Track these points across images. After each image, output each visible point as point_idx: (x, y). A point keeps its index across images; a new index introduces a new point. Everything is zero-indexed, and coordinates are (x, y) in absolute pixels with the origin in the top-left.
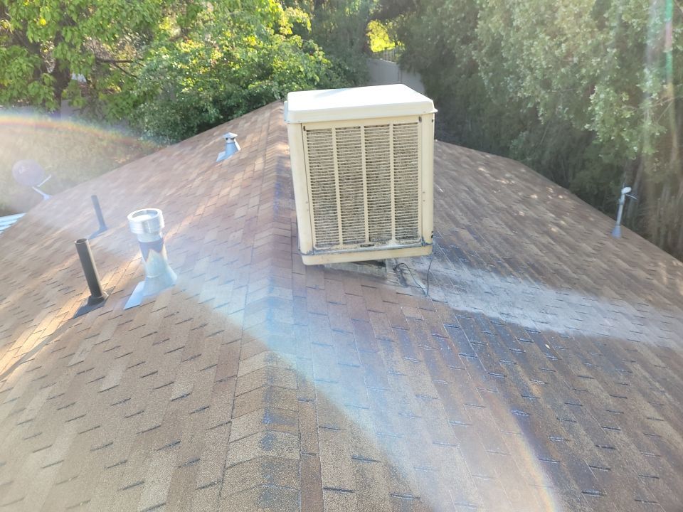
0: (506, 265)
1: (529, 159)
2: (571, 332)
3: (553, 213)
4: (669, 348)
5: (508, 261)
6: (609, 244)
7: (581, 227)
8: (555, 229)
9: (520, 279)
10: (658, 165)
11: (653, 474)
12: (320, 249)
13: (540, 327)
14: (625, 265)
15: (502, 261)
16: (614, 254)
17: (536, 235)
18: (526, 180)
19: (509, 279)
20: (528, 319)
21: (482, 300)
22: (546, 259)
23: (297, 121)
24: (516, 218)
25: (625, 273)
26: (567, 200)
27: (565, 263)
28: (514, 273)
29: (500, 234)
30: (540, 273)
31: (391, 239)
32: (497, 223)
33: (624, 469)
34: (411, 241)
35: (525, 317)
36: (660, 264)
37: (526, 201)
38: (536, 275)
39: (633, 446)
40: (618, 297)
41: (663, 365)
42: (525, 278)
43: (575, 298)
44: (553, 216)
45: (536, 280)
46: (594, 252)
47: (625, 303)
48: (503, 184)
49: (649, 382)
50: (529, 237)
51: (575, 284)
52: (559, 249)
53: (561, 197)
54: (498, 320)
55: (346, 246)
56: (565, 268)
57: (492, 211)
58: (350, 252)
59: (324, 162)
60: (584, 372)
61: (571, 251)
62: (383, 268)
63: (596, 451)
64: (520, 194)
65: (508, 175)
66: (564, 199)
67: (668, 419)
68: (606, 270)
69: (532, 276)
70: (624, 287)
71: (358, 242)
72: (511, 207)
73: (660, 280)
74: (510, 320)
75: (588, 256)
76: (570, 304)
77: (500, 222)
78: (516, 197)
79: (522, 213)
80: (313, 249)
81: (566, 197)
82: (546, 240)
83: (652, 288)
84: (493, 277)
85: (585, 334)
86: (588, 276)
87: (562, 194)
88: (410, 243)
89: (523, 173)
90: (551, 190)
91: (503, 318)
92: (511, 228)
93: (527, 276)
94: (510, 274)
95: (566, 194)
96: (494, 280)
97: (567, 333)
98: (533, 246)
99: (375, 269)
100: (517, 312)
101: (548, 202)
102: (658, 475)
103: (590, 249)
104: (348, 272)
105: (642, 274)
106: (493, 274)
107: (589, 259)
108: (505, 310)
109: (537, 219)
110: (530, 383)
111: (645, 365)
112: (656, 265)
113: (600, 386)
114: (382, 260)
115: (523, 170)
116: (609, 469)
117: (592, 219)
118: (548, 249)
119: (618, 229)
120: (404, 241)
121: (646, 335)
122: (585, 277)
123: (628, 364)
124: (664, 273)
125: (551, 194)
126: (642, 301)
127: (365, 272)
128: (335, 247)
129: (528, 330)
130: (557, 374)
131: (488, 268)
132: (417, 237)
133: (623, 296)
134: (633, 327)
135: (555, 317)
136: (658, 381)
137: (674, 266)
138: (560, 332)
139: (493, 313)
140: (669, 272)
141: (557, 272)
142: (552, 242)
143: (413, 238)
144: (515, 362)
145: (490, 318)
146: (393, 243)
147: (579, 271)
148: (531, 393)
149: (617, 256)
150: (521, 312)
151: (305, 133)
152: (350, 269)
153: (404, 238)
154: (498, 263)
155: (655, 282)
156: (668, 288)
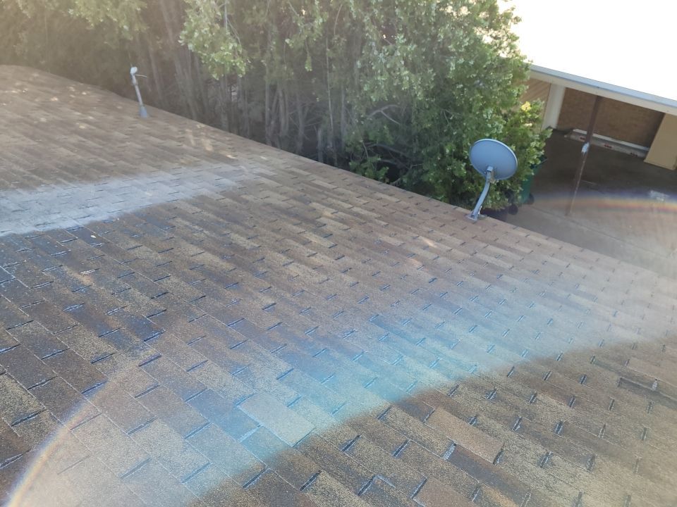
0: (34, 176)
1: (43, 62)
2: (115, 215)
3: (78, 111)
4: (202, 196)
5: (34, 172)
6: (140, 126)
7: (111, 117)
8: (83, 127)
9: (53, 185)
11: (201, 296)
13: (81, 223)
14: (158, 141)
15: (27, 173)
16: (146, 134)
17: (64, 137)
18: (42, 85)
19: (39, 189)
20: (68, 220)
21: (10, 221)
22: (79, 157)
24: (36, 126)
25: (158, 147)
27: (100, 155)
28: (45, 181)
29: (21, 148)
30: (74, 172)
32: (14, 137)
33: (177, 304)
35: (64, 219)
36: (187, 130)
37: (46, 106)
38: (71, 176)
39: (183, 283)
40: (155, 169)
41: (199, 210)
42: (58, 183)
43: (115, 183)
44: (79, 114)
45: (71, 180)
46: (127, 137)
47: (162, 173)
48: (14, 94)
49: (190, 228)
50: (56, 142)
51: (112, 171)
52: (90, 143)
53: (84, 93)
54: (34, 233)
56: (101, 159)
57: (6, 126)
60: (133, 244)
61: (105, 143)
63: (153, 303)
64: (37, 100)
65: (18, 84)
66: (88, 94)
67: (208, 250)
68: (142, 150)
69: (66, 178)
70: (159, 159)
72: (28, 116)
73: (189, 143)
74: (48, 228)
75: (122, 142)
76: (110, 191)
77: (17, 135)
78: (33, 104)
79: (43, 120)
81: (89, 92)
82: (74, 139)
83: (182, 152)
84: (19, 193)
85: (129, 211)
86: (124, 160)
87: (84, 90)
89: (37, 77)
90: (72, 89)
91: (40, 229)
92: (32, 137)
93: (60, 179)
94: (38, 184)
95: (89, 90)
96: (24, 196)
97: (111, 218)
98: (63, 149)
100: (54, 217)
101: (71, 102)
102: (205, 294)
103: (122, 136)
105: (174, 144)
106: (20, 190)
107: (123, 145)
108: (40, 221)
109: (61, 121)
110: (79, 277)
111: (184, 215)
112: (184, 132)
113: (149, 249)
115: (36, 75)
116: (165, 310)
117: (119, 107)
118: (80, 146)
119: (144, 110)
121: (183, 192)
122: (122, 162)
123: (171, 222)
124: (191, 136)
125: (73, 93)
126: (176, 165)
129: (69, 230)
130: (107, 257)
131: (12, 186)
133: (159, 167)
134: (171, 190)
135: (96, 207)
136: (197, 225)
137: (198, 129)
138: (104, 219)
139: (26, 228)
140: (195, 135)
141: (93, 166)
142: (84, 140)
144: (60, 264)
145: (24, 235)
147: (115, 158)
148: (83, 285)
149: (150, 134)
150: (59, 216)
154: (24, 178)
155: (185, 146)
156: (195, 148)
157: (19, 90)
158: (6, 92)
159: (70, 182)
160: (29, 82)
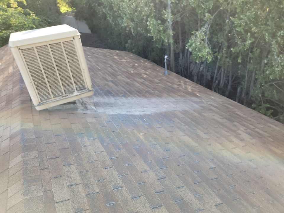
0: (128, 93)
1: (133, 51)
2: (153, 113)
3: (144, 70)
4: (186, 110)
5: (128, 91)
6: (164, 78)
7: (154, 73)
8: (145, 76)
9: (133, 97)
10: (176, 46)
11: (183, 155)
12: (43, 102)
13: (142, 113)
14: (170, 84)
15: (126, 92)
16: (166, 81)
17: (138, 79)
18: (133, 59)
19: (129, 98)
20: (137, 112)
21: (119, 108)
22: (143, 88)
23: (15, 46)
24: (130, 74)
25: (170, 87)
26: (148, 64)
27: (149, 88)
28: (131, 95)
29: (124, 82)
30: (140, 93)
31: (75, 91)
32: (123, 77)
33: (173, 156)
34: (84, 90)
35: (136, 111)
36: (182, 81)
37: (133, 67)
38: (139, 95)
39: (176, 147)
40: (168, 96)
41: (184, 116)
42: (135, 97)
43: (154, 100)
44: (144, 71)
45: (139, 96)
46: (159, 81)
47: (171, 98)
48: (124, 62)
49: (180, 124)
50: (135, 81)
51: (153, 95)
52: (147, 83)
53: (146, 63)
54: (126, 115)
55: (55, 98)
56: (150, 90)
57: (121, 73)
58: (57, 101)
59: (34, 63)
60: (158, 126)
61: (151, 83)
62: (76, 104)
63: (164, 152)
64: (131, 64)
65: (126, 58)
66: (147, 64)
67: (187, 135)
68: (164, 88)
69: (138, 95)
70: (170, 92)
71: (60, 96)
72: (128, 70)
73: (182, 87)
74: (131, 113)
75: (157, 84)
76: (152, 102)
77: (124, 77)
78: (130, 66)
79: (132, 72)
80: (40, 103)
81: (148, 63)
82: (142, 80)
83: (179, 90)
84: (123, 99)
85: (158, 112)
86: (158, 91)
87: (146, 62)
88: (83, 92)
89: (132, 56)
90: (142, 61)
91: (128, 114)
92: (129, 78)
93: (136, 95)
94: (129, 96)
95: (148, 62)
96: (124, 100)
97: (152, 114)
98: (137, 84)
99: (72, 105)
100: (133, 110)
101: (142, 66)
102: (185, 155)
103: (158, 81)
104: (60, 109)
105: (176, 86)
106: (123, 97)
107: (158, 85)
108: (128, 110)
109: (138, 73)
110: (139, 135)
111: (178, 118)
112: (180, 82)
113: (164, 130)
114: (74, 101)
115: (131, 55)
116: (169, 158)
117: (158, 70)
118: (143, 84)
119: (166, 72)
120: (80, 91)
121: (178, 107)
122: (157, 92)
123: (173, 119)
124: (183, 84)
125: (142, 63)
126: (176, 96)
127: (68, 108)
128: (50, 100)
129: (138, 116)
130: (149, 129)
131: (121, 95)
132: (86, 88)
133: (170, 96)
134: (174, 106)
135: (147, 108)
136: (183, 123)
137: (186, 81)
138: (149, 113)
139: (124, 113)
140: (184, 84)
141: (146, 91)
142: (144, 81)
143: (84, 89)
144: (133, 129)
145: (123, 115)
146: (76, 93)
147: (154, 90)
148: (140, 139)
149: (167, 81)
150: (134, 109)
151: (21, 51)
152: (60, 108)
153: (80, 90)
154: (125, 93)
155: (180, 88)
156: (184, 89)
157: (126, 61)
158: (122, 61)
159: (139, 97)
160: (129, 58)
